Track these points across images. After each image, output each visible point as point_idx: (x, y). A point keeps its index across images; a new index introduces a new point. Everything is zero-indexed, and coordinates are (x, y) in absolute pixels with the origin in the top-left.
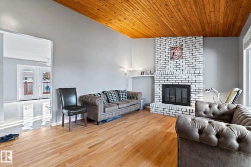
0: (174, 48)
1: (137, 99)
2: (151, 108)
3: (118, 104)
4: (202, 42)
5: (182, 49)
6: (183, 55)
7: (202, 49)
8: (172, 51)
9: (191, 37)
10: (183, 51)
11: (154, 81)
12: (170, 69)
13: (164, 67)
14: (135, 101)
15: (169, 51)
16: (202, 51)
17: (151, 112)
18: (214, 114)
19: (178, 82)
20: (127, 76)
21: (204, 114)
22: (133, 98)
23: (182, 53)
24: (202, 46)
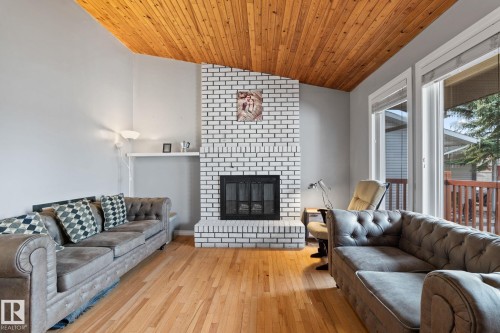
0: (246, 95)
1: (158, 216)
2: (196, 235)
3: (111, 246)
4: (298, 91)
5: (261, 100)
6: (263, 113)
7: (298, 104)
8: (242, 101)
9: (278, 77)
10: (263, 105)
11: (199, 167)
12: (237, 140)
13: (221, 136)
14: (154, 225)
15: (235, 101)
16: (298, 109)
17: (197, 245)
18: (369, 235)
19: (255, 169)
20: (121, 154)
21: (352, 240)
22: (147, 216)
23: (262, 108)
24: (298, 100)
